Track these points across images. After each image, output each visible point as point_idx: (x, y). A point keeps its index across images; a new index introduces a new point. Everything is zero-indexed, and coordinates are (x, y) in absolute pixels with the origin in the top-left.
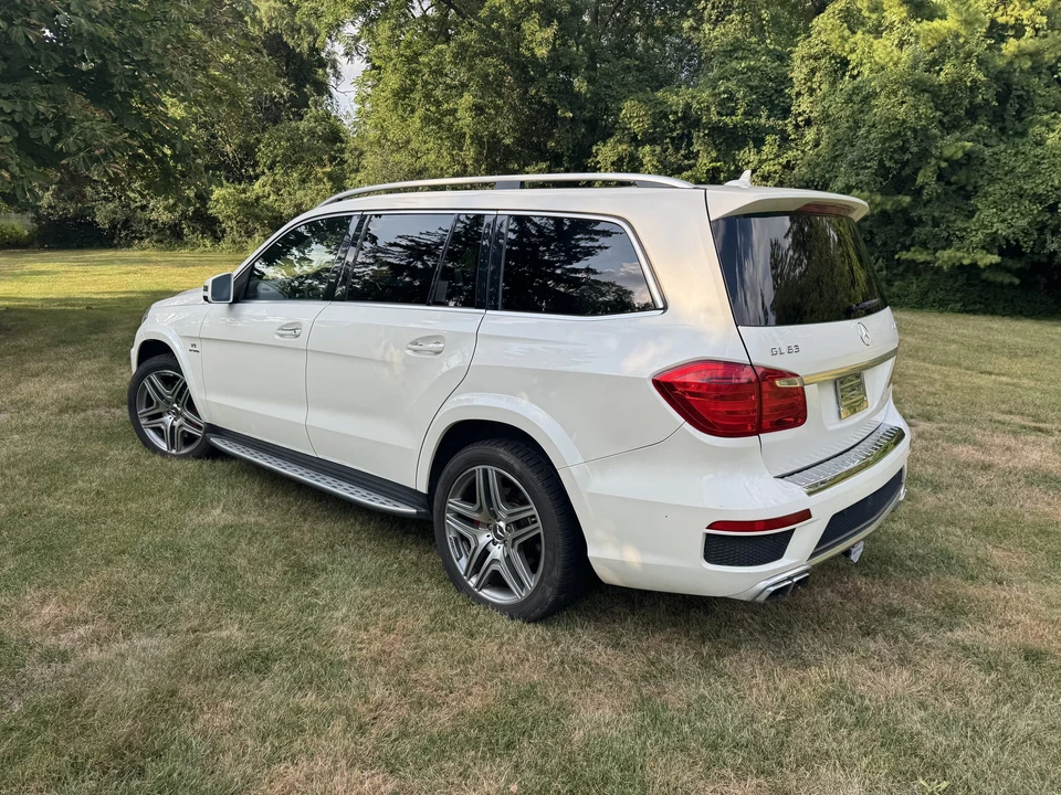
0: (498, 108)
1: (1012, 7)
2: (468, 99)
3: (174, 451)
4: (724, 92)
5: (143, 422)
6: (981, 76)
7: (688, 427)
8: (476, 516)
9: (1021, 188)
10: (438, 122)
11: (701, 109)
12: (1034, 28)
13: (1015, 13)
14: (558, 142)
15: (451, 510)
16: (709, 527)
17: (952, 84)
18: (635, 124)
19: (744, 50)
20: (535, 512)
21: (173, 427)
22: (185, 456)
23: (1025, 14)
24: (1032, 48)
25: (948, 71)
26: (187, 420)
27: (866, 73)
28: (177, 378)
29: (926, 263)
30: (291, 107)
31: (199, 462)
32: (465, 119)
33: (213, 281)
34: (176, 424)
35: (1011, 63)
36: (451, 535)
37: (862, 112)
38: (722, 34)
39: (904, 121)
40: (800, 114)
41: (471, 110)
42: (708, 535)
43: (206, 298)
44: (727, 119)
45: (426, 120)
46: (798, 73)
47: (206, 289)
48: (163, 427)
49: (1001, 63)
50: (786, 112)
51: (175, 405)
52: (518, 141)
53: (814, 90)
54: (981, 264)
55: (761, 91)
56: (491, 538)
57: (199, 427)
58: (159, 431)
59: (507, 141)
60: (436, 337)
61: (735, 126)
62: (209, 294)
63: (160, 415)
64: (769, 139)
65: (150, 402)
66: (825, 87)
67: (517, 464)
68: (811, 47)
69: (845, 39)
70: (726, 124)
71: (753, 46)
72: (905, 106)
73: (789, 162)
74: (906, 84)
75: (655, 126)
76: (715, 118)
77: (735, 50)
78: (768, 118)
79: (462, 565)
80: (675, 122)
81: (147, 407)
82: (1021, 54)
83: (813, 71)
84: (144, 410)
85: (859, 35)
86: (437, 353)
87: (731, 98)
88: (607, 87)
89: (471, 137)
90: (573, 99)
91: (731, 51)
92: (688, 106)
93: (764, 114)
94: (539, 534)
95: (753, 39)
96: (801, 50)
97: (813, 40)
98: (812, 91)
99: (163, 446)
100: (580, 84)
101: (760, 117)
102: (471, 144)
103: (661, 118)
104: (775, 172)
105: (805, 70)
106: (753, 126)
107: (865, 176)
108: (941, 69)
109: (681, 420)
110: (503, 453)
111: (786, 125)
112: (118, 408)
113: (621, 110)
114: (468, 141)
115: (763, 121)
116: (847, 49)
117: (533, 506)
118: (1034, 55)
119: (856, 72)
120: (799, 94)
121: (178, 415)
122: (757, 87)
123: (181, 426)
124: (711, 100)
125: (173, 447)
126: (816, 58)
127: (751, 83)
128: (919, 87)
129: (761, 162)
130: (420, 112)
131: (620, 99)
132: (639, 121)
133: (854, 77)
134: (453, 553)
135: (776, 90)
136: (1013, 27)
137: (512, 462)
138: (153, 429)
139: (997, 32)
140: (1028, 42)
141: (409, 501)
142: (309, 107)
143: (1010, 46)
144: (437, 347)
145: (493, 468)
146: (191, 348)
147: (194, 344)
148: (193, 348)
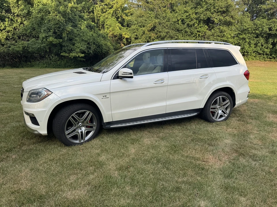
3: (82, 141)
5: (67, 136)
9: (82, 39)
12: (73, 2)
15: (211, 108)
17: (64, 12)
21: (81, 132)
29: (68, 56)
39: (59, 20)
40: (15, 13)
42: (248, 94)
48: (78, 134)
50: (8, 11)
54: (80, 56)
63: (75, 130)
64: (7, 19)
73: (14, 27)
78: (5, 13)
82: (73, 7)
86: (206, 78)
94: (229, 104)
104: (11, 30)
107: (50, 33)
117: (228, 100)
118: (76, 8)
123: (85, 130)
129: (5, 26)
144: (206, 77)
145: (221, 96)
146: (103, 97)
147: (104, 96)
148: (105, 97)
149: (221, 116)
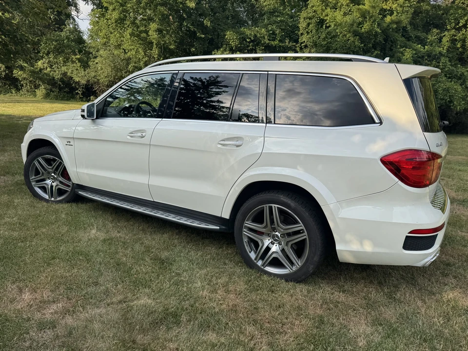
0: (168, 31)
1: (389, 2)
2: (153, 26)
3: (53, 199)
4: (271, 31)
5: (33, 183)
6: (378, 30)
7: (400, 183)
8: (263, 230)
10: (138, 36)
11: (261, 37)
12: (397, 12)
13: (390, 6)
14: (196, 49)
15: (246, 227)
16: (409, 233)
17: (367, 33)
18: (232, 42)
19: (278, 12)
20: (303, 227)
21: (52, 186)
22: (60, 201)
23: (394, 6)
24: (397, 20)
25: (366, 27)
26: (61, 182)
27: (333, 26)
28: (54, 160)
30: (56, 24)
31: (69, 205)
32: (153, 36)
33: (88, 106)
34: (54, 184)
35: (388, 26)
36: (245, 240)
37: (331, 43)
38: (268, 4)
39: (349, 48)
40: (302, 43)
41: (156, 31)
42: (407, 236)
43: (83, 116)
44: (273, 43)
45: (132, 35)
46: (302, 25)
47: (83, 111)
48: (46, 186)
49: (385, 25)
50: (297, 41)
51: (53, 174)
52: (177, 47)
53: (309, 33)
55: (286, 31)
56: (270, 241)
57: (69, 186)
58: (44, 189)
59: (172, 47)
60: (237, 138)
61: (275, 46)
62: (85, 114)
63: (44, 180)
65: (37, 173)
66: (314, 31)
67: (293, 204)
68: (308, 14)
69: (323, 10)
70: (272, 45)
71: (281, 11)
72: (350, 41)
74: (349, 32)
75: (241, 43)
76: (267, 42)
77: (274, 12)
78: (289, 43)
79: (253, 255)
80: (249, 42)
81: (35, 176)
82: (392, 22)
83: (309, 24)
84: (34, 177)
85: (329, 10)
86: (238, 146)
87: (274, 33)
88: (219, 25)
89: (156, 44)
90: (204, 29)
91: (272, 12)
92: (255, 36)
93: (287, 41)
94: (305, 239)
95: (281, 8)
96: (303, 14)
97: (309, 10)
98: (308, 33)
99: (47, 197)
100: (207, 23)
101: (286, 42)
102: (156, 47)
103: (243, 41)
105: (306, 24)
106: (283, 47)
108: (363, 27)
109: (397, 180)
110: (283, 198)
111: (296, 47)
112: (4, 176)
113: (226, 35)
114: (155, 46)
115: (287, 44)
116: (324, 15)
117: (302, 224)
118: (398, 23)
119: (328, 25)
120: (302, 34)
121: (54, 179)
122: (284, 29)
123: (57, 185)
124: (265, 33)
125: (52, 196)
126: (310, 19)
127: (282, 28)
128: (356, 34)
130: (130, 30)
131: (224, 31)
132: (233, 41)
133: (327, 27)
134: (248, 249)
135: (292, 32)
136: (389, 10)
137: (289, 202)
138: (39, 187)
139: (384, 12)
140: (394, 17)
141: (214, 223)
142: (66, 26)
143: (388, 19)
144: (238, 143)
145: (276, 206)
146: (67, 144)
147: (69, 141)
148: (69, 144)
149: (276, 263)
